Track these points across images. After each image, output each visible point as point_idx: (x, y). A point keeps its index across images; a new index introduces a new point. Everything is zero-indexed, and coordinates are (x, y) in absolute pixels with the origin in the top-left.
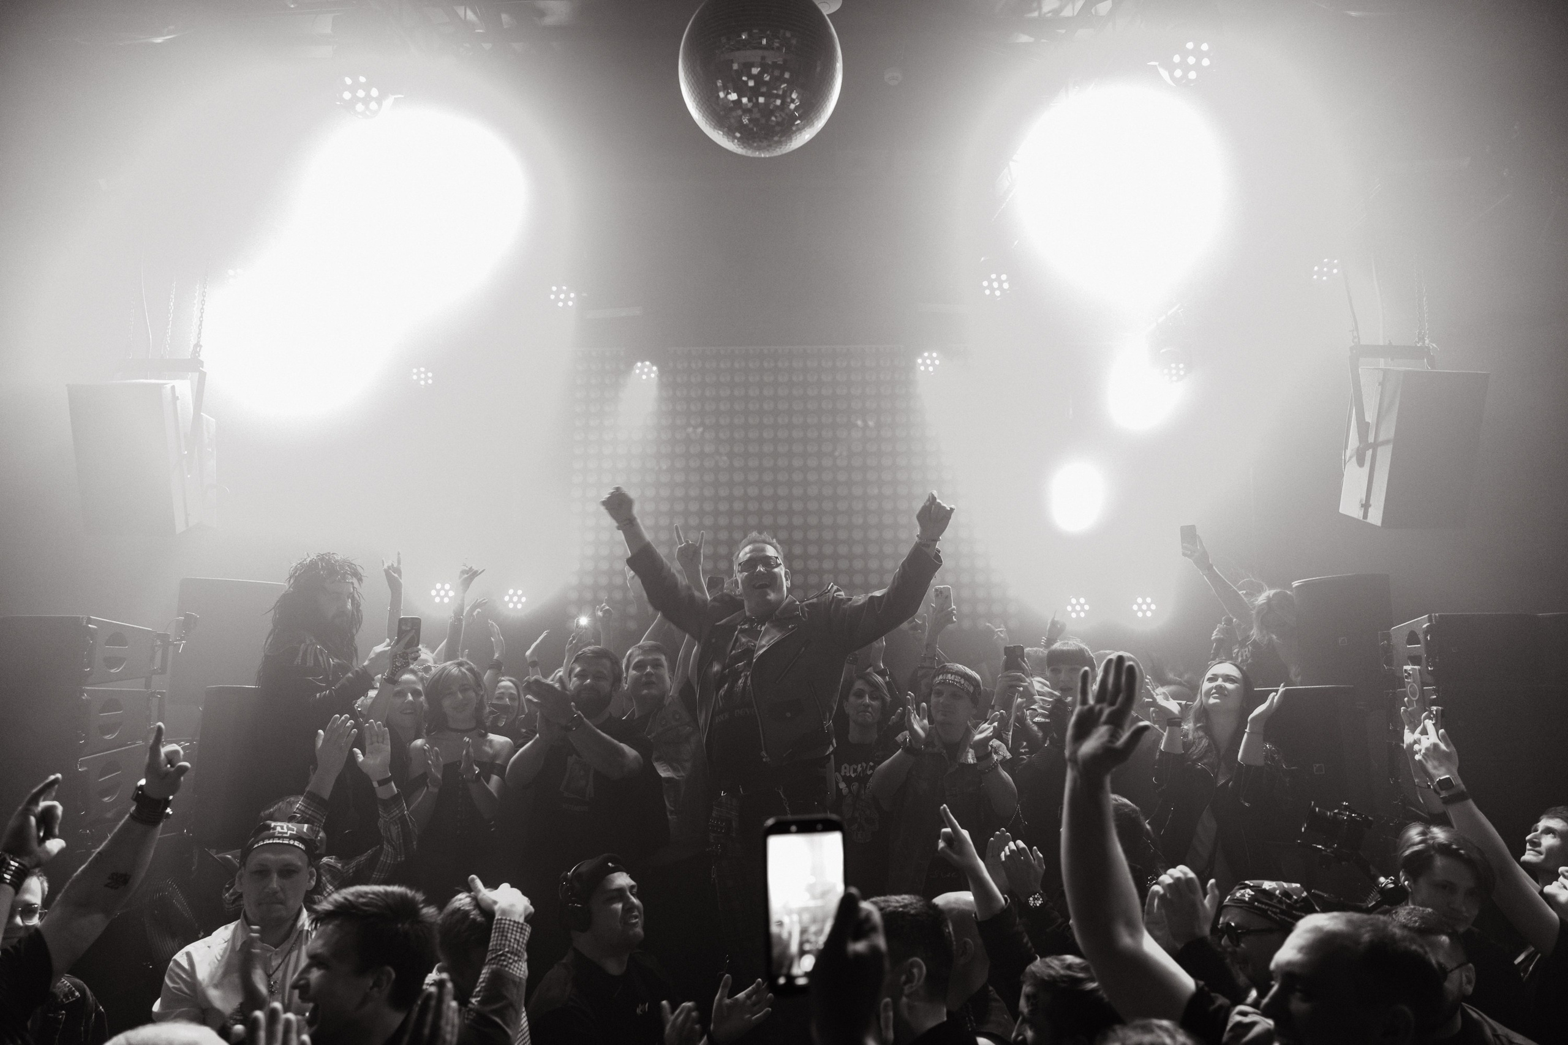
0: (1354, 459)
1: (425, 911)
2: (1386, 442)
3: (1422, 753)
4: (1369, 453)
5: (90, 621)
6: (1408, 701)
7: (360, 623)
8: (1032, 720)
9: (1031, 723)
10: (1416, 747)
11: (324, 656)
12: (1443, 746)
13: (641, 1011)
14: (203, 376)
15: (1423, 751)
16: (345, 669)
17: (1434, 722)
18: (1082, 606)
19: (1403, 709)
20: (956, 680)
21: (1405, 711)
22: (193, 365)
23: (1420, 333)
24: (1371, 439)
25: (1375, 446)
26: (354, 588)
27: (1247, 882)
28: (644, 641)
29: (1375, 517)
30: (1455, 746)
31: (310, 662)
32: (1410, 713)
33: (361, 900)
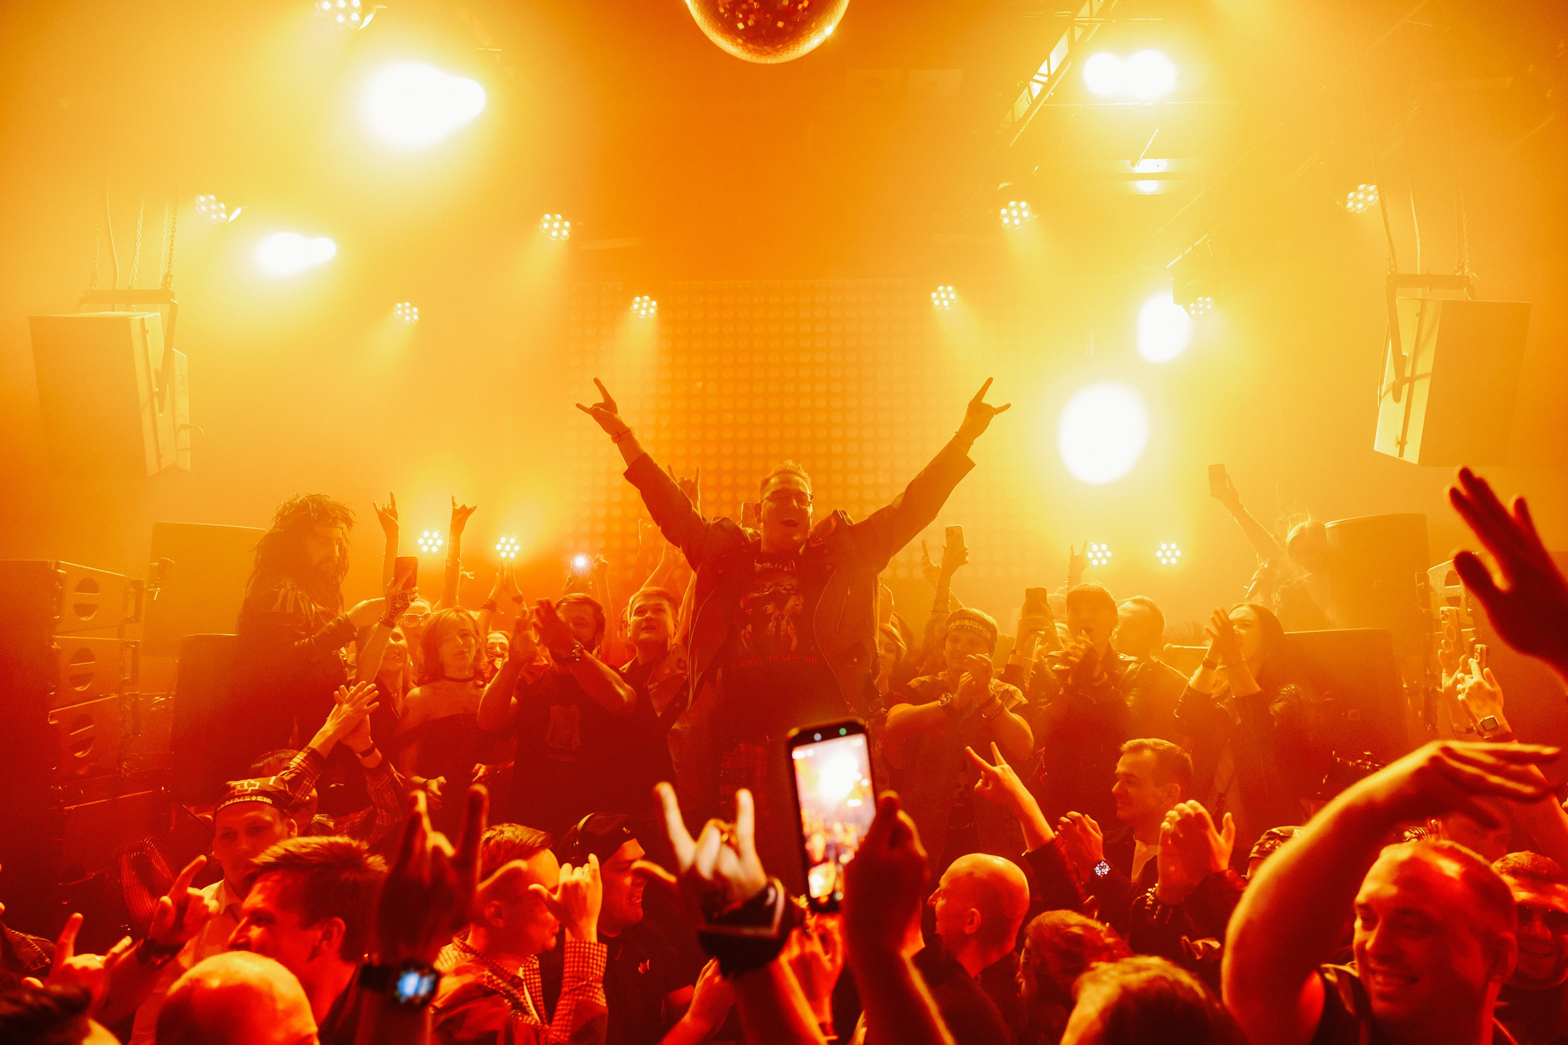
0: (1390, 394)
1: (371, 860)
2: (1423, 376)
3: (1465, 693)
4: (1406, 388)
5: (58, 566)
6: (1445, 643)
7: (346, 570)
8: (1051, 668)
9: (1050, 671)
10: (1459, 687)
11: (305, 601)
12: (1487, 686)
13: (643, 970)
14: (174, 309)
15: (1467, 691)
16: (330, 616)
17: (1478, 661)
18: (1104, 552)
19: (1441, 652)
20: (974, 626)
21: (1442, 654)
22: (162, 296)
23: (1459, 262)
24: (1408, 373)
25: (1412, 380)
26: (343, 533)
27: (1274, 830)
28: (647, 586)
29: (1412, 455)
30: (1500, 686)
31: (290, 609)
32: (1448, 656)
33: (304, 850)
